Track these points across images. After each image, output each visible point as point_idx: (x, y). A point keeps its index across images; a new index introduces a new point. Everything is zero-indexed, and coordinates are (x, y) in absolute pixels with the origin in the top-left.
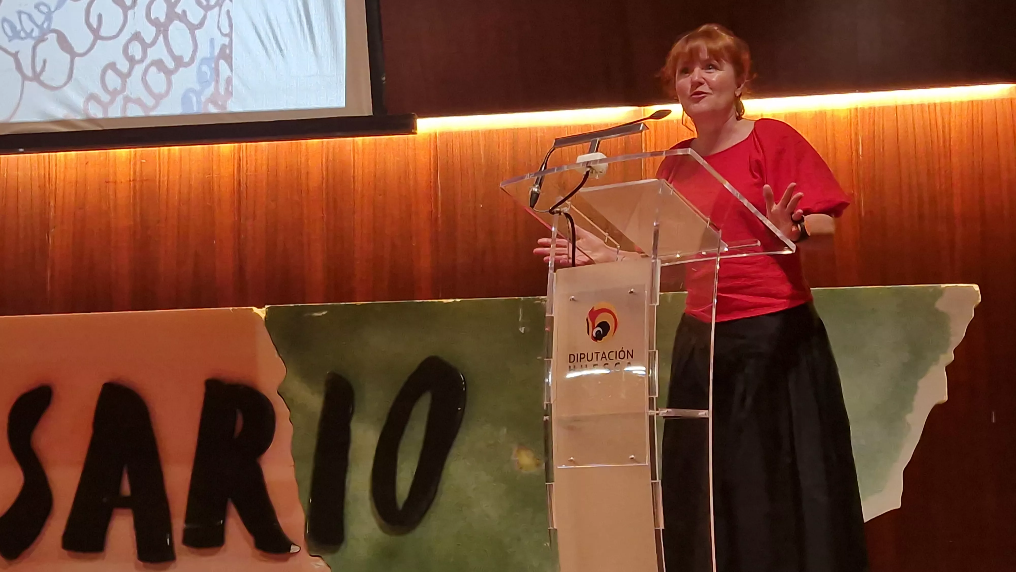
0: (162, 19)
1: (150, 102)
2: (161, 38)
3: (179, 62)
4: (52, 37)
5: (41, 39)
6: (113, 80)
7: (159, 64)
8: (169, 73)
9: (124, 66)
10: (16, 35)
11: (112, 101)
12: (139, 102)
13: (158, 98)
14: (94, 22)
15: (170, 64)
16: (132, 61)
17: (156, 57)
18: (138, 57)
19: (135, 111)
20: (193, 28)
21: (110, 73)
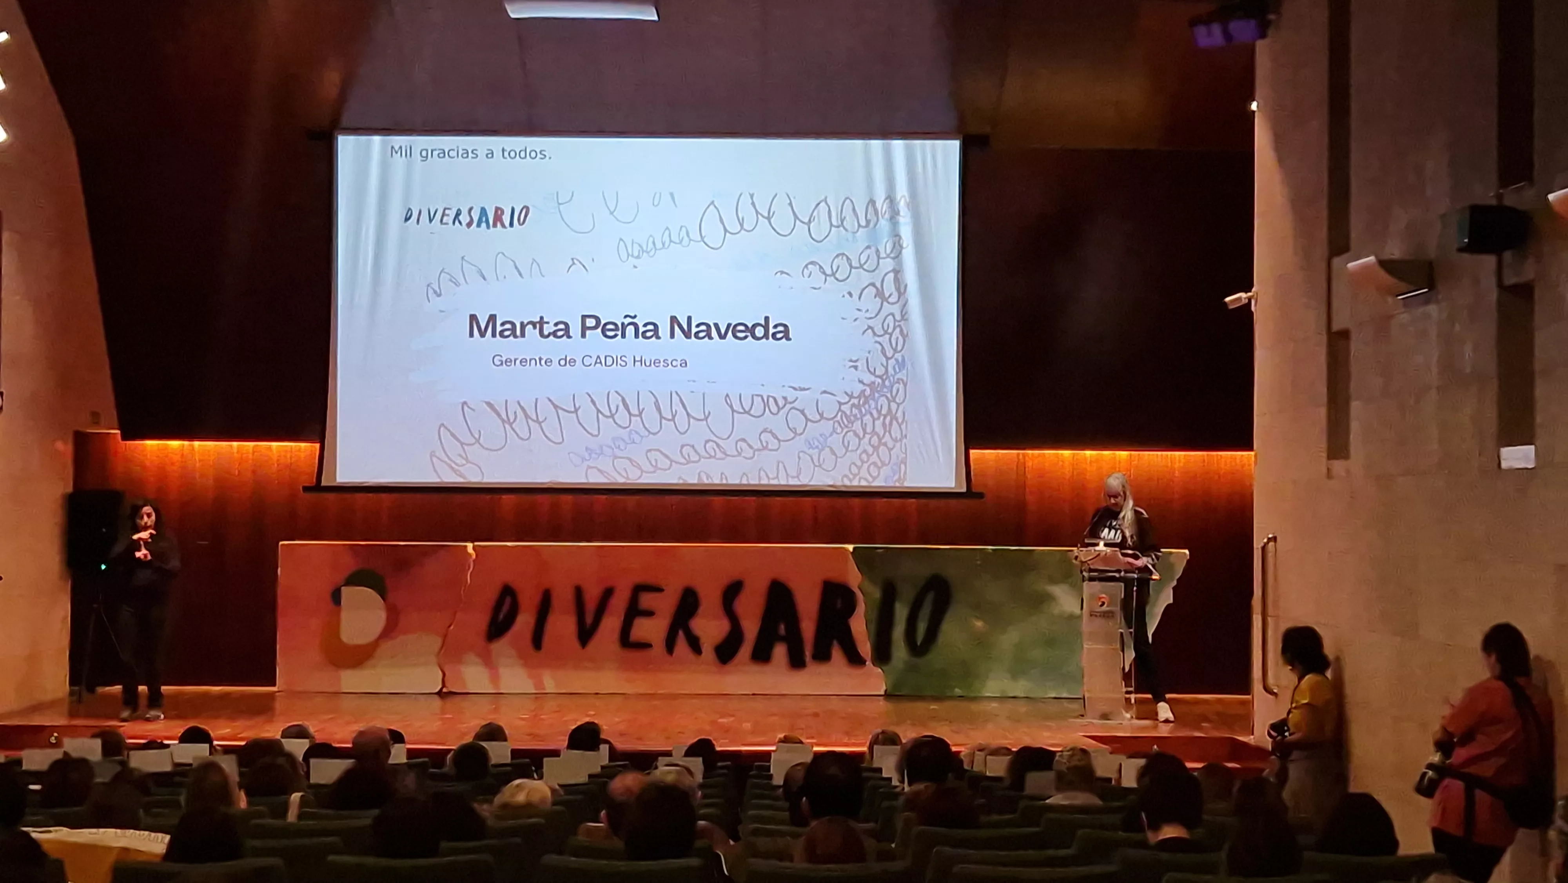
0: (876, 444)
1: (870, 479)
2: (876, 453)
3: (884, 464)
4: (827, 449)
5: (823, 449)
6: (854, 470)
7: (874, 463)
8: (879, 468)
9: (859, 463)
10: (811, 447)
11: (854, 478)
12: (866, 480)
13: (874, 478)
14: (846, 444)
15: (880, 464)
16: (863, 462)
17: (873, 460)
18: (865, 460)
19: (864, 483)
20: (890, 450)
21: (853, 466)
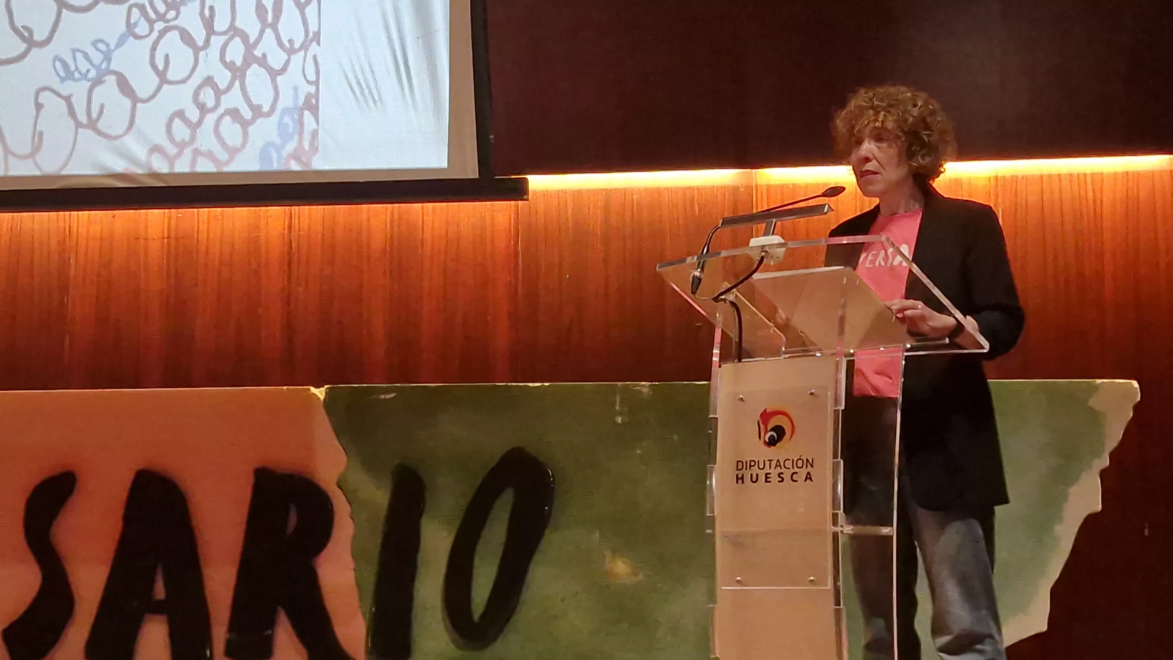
0: (239, 63)
1: (222, 156)
2: (237, 84)
3: (257, 111)
4: (111, 80)
5: (98, 82)
6: (181, 131)
7: (234, 113)
8: (245, 124)
9: (193, 114)
10: (69, 75)
11: (179, 155)
12: (210, 155)
13: (233, 152)
14: (160, 63)
15: (247, 114)
16: (203, 109)
17: (231, 106)
18: (210, 103)
19: (205, 166)
20: (274, 74)
21: (177, 121)
